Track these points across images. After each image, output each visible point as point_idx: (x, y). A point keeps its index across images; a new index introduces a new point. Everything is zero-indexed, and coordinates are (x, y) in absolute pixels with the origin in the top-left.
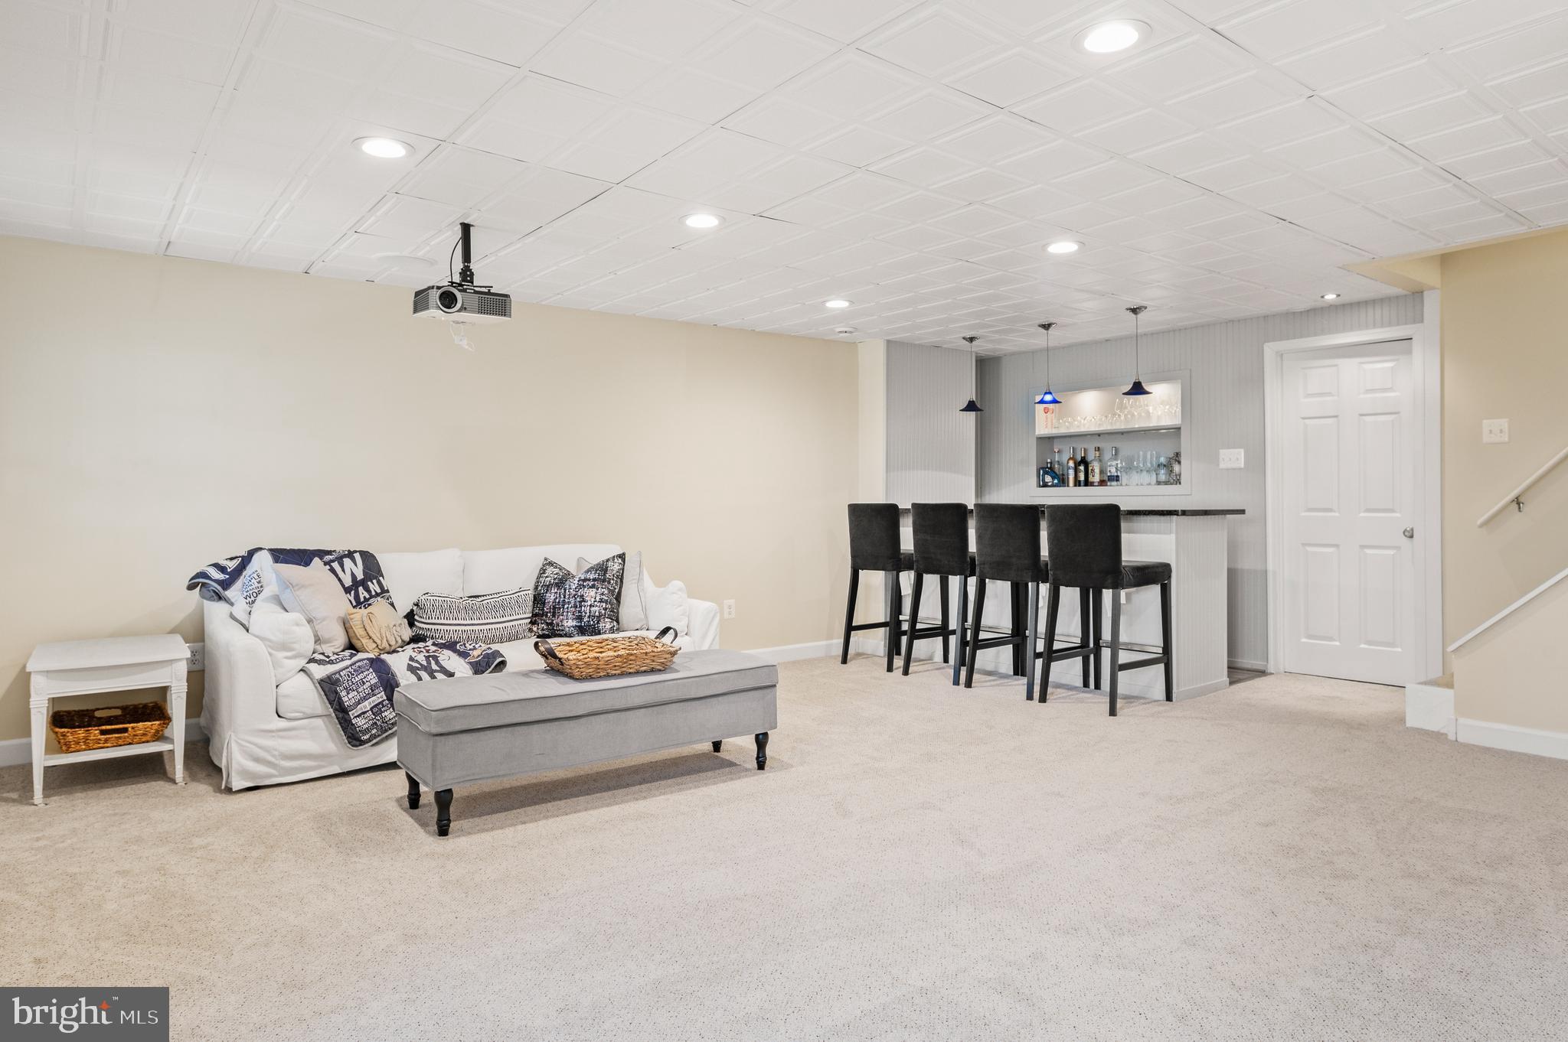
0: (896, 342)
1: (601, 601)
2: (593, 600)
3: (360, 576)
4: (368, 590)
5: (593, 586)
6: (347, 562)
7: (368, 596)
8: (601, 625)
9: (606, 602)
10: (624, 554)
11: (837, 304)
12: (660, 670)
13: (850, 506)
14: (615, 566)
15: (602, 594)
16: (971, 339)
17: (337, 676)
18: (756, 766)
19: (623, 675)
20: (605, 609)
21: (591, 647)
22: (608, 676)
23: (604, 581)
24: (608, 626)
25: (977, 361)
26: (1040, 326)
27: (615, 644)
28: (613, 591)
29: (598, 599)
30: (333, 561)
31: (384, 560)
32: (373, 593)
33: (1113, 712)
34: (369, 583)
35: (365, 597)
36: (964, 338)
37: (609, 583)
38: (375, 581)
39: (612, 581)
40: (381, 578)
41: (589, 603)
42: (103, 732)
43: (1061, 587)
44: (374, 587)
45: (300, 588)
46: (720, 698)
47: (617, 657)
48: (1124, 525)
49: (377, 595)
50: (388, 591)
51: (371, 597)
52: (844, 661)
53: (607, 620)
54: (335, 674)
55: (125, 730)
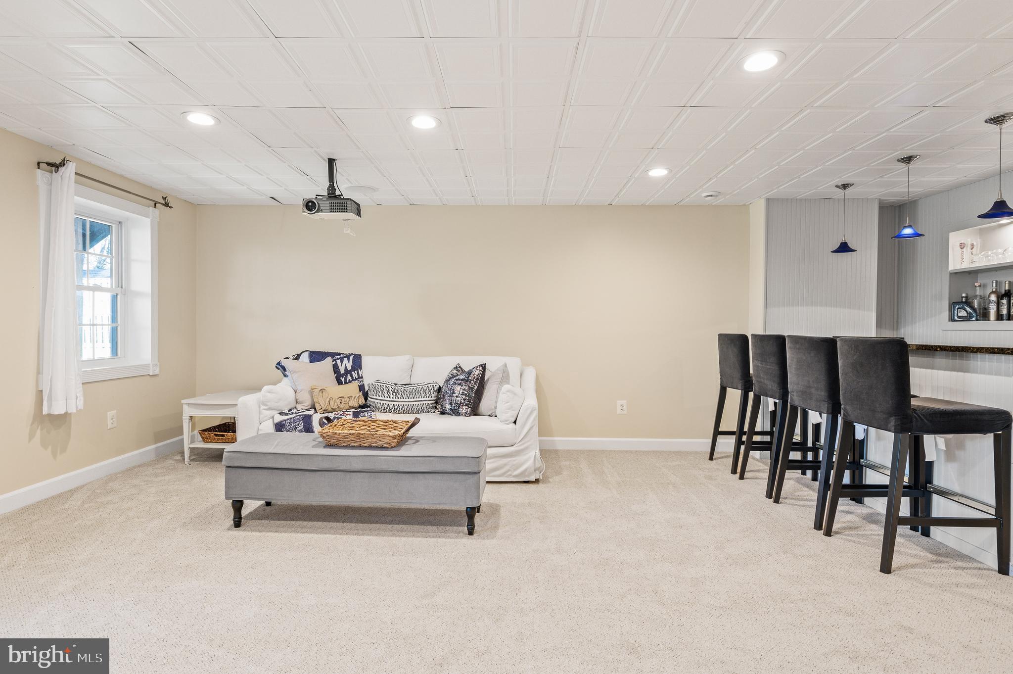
0: (773, 199)
1: (463, 394)
2: (458, 393)
3: (349, 368)
4: (352, 376)
5: (460, 384)
6: (345, 360)
7: (351, 380)
8: (460, 410)
9: (466, 395)
10: (485, 364)
11: (658, 172)
13: (720, 335)
14: (477, 372)
15: (464, 390)
16: (845, 186)
17: (284, 422)
20: (464, 400)
23: (467, 381)
24: (464, 411)
25: (880, 207)
26: (899, 161)
28: (472, 389)
29: (461, 393)
30: (338, 359)
31: (365, 361)
32: (354, 378)
33: (886, 567)
34: (353, 373)
35: (349, 380)
36: (837, 186)
37: (470, 382)
38: (356, 372)
39: (472, 382)
40: (359, 370)
41: (456, 395)
42: (216, 435)
44: (355, 375)
45: (293, 373)
48: (912, 359)
49: (356, 379)
50: (362, 377)
51: (353, 380)
52: (711, 458)
53: (464, 407)
54: (283, 421)
55: (223, 436)
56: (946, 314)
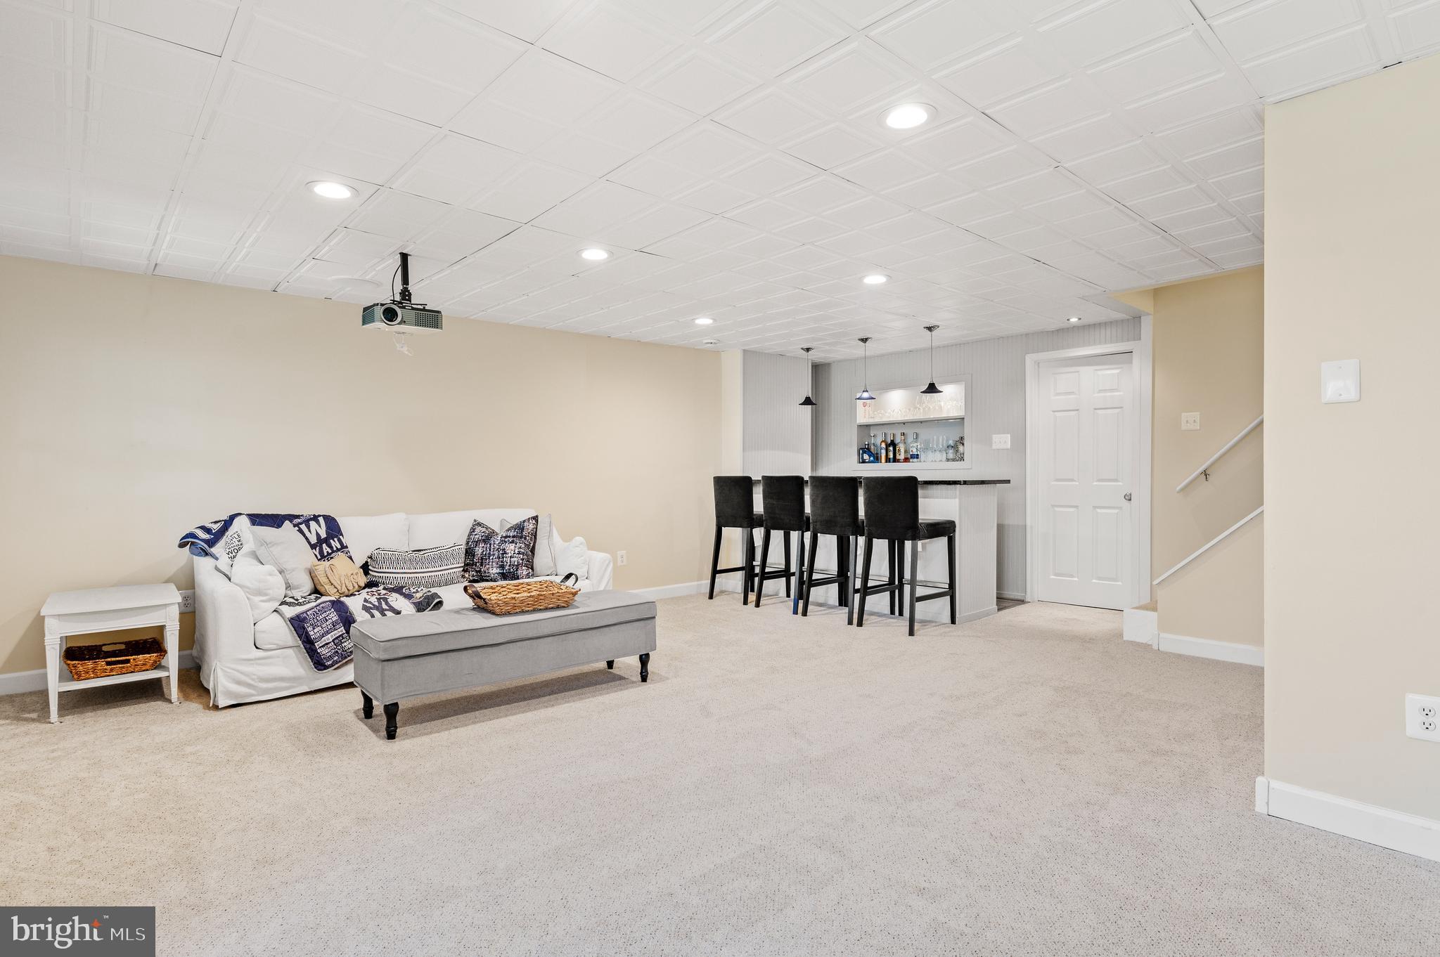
0: (747, 351)
1: (519, 553)
2: (513, 552)
3: (323, 535)
4: (331, 547)
5: (513, 542)
6: (313, 524)
7: (330, 551)
8: (519, 572)
9: (523, 554)
10: (537, 516)
11: (704, 321)
12: (564, 607)
13: (714, 478)
14: (530, 526)
15: (520, 548)
16: (808, 350)
17: (305, 615)
18: (640, 680)
19: (535, 611)
20: (523, 559)
21: (510, 589)
22: (523, 612)
23: (521, 537)
24: (525, 573)
25: (812, 366)
26: (859, 340)
27: (529, 587)
28: (529, 546)
29: (516, 552)
30: (301, 524)
31: (343, 522)
32: (335, 549)
33: (911, 633)
34: (331, 541)
35: (327, 552)
36: (802, 349)
37: (525, 539)
38: (336, 539)
39: (528, 538)
40: (341, 537)
41: (510, 555)
42: (108, 664)
43: (874, 539)
44: (335, 544)
45: (273, 545)
46: (612, 628)
47: (530, 597)
48: (920, 492)
49: (338, 550)
50: (347, 547)
51: (333, 552)
52: (711, 597)
53: (524, 568)
54: (302, 613)
55: (128, 661)
56: (856, 457)
